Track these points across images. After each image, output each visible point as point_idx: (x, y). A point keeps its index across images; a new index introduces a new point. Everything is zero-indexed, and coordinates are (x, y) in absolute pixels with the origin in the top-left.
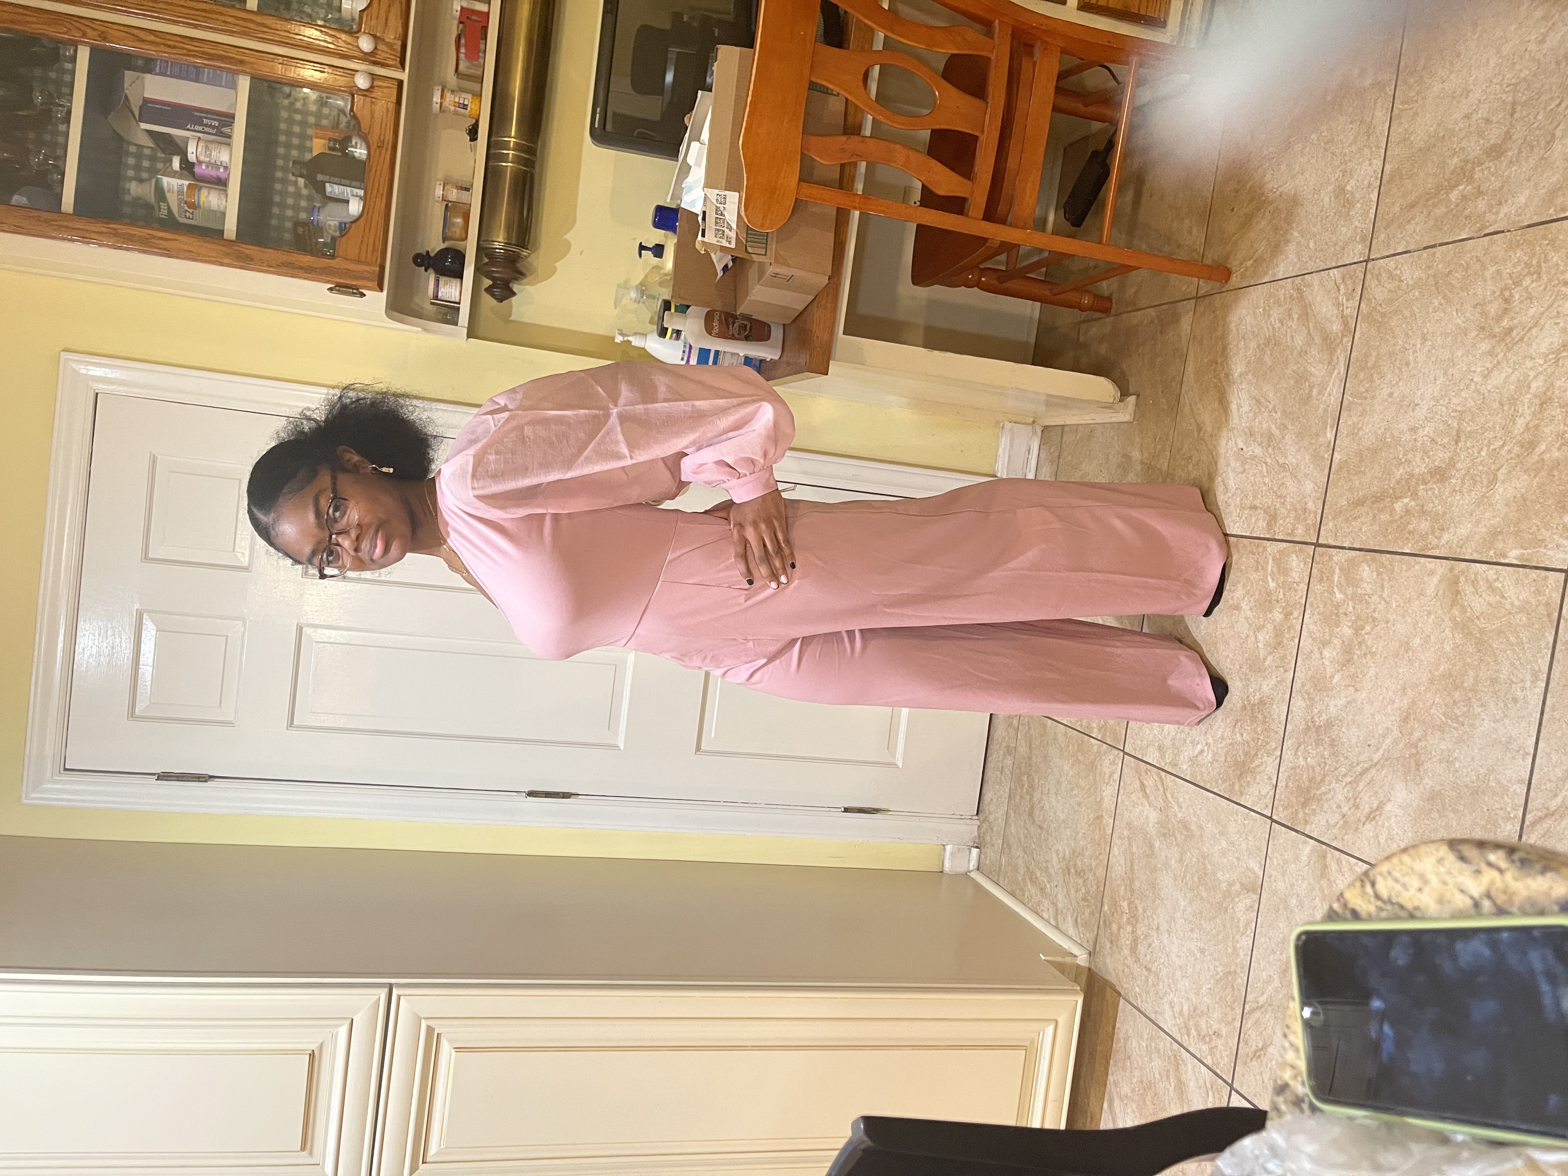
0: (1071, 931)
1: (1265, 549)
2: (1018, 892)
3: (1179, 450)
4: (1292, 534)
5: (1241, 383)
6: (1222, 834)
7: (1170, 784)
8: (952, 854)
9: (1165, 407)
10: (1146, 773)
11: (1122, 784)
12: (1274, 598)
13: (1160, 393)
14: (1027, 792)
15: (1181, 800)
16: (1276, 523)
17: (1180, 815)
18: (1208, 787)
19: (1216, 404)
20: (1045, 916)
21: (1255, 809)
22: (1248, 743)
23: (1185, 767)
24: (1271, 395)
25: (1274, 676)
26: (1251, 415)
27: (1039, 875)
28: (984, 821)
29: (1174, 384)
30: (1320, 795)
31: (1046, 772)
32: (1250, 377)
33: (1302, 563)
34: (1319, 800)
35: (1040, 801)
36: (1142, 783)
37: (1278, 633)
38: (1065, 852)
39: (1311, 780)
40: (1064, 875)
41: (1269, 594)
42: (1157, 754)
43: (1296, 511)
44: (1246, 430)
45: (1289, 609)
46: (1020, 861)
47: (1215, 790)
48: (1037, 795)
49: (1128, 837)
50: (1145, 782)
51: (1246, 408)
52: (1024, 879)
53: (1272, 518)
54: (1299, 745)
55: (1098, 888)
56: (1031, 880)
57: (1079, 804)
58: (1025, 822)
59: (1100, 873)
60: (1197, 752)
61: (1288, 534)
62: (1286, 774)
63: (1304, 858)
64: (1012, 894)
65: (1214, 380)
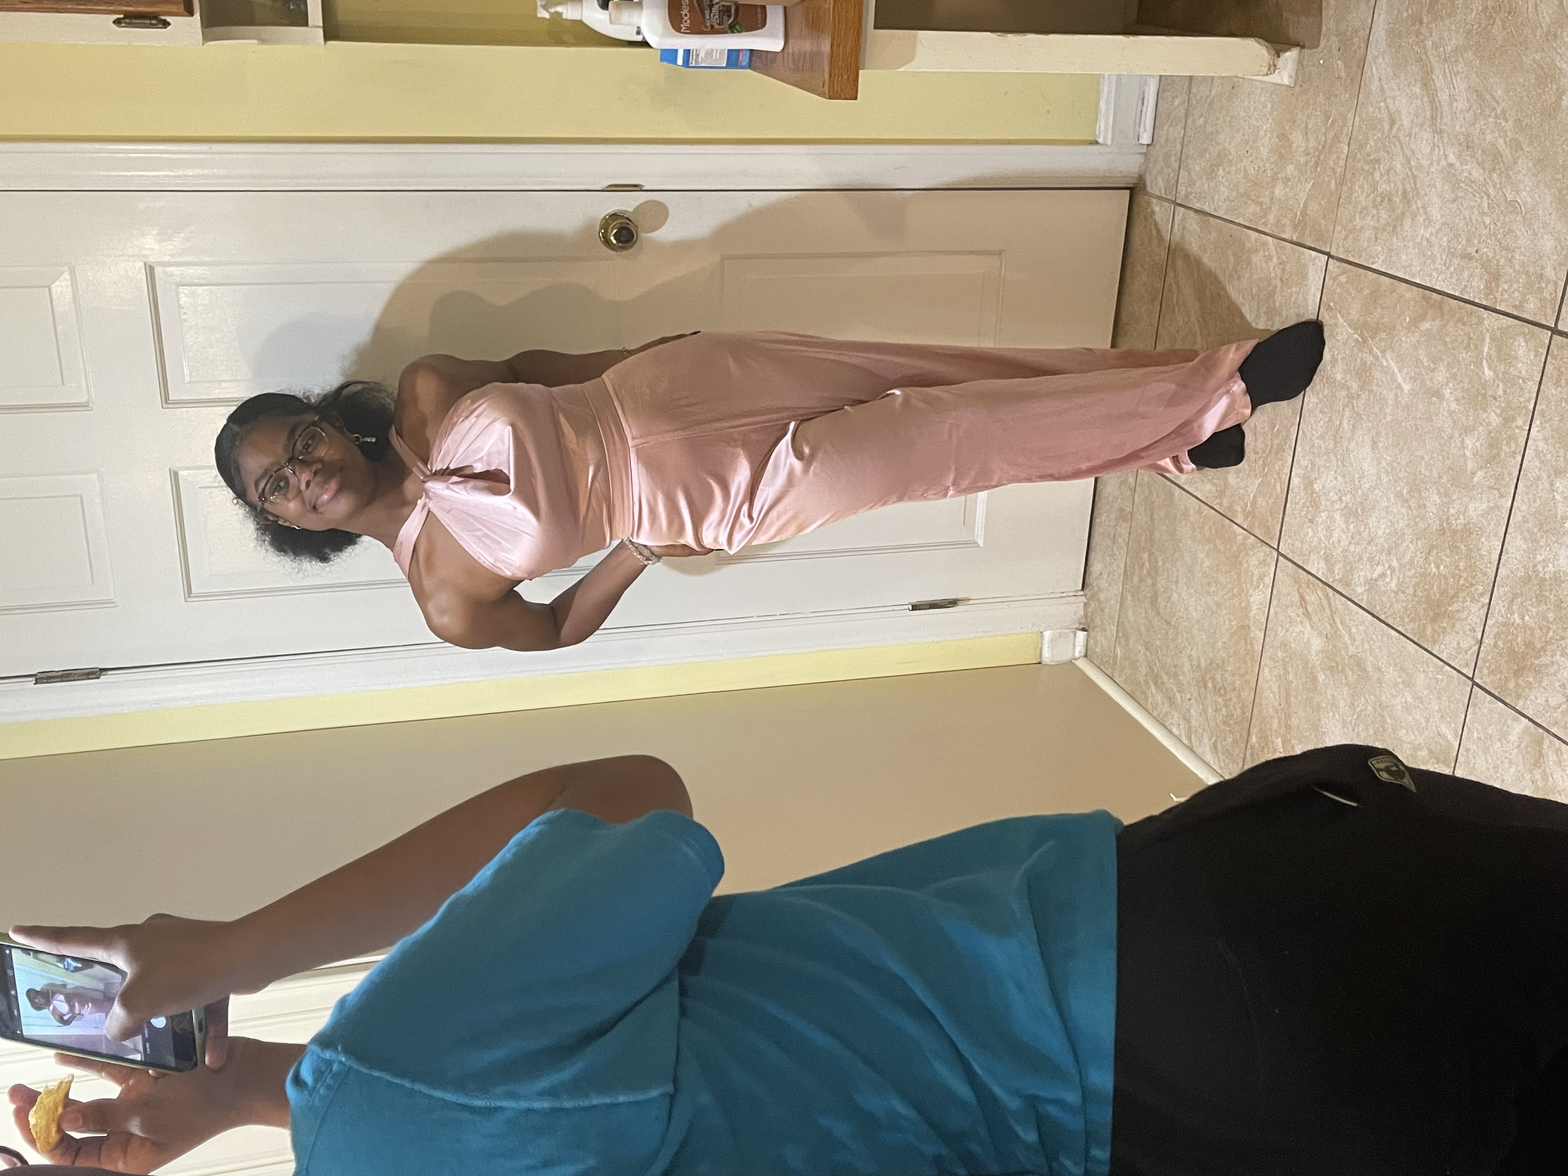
0: (1209, 757)
1: (1481, 321)
2: (1138, 694)
3: (1362, 146)
4: (1520, 307)
5: (1456, 61)
6: (1408, 684)
7: (1340, 607)
8: (1052, 641)
9: (1343, 74)
10: (1308, 587)
11: (1275, 592)
12: (1490, 393)
13: (1335, 51)
14: (1149, 574)
15: (1354, 630)
16: (1497, 286)
17: (1352, 649)
18: (1390, 622)
19: (1417, 90)
20: (1175, 730)
21: (1452, 664)
22: (1446, 578)
23: (1360, 590)
24: (1499, 93)
25: (1485, 500)
26: (1469, 116)
27: (1165, 678)
28: (1092, 597)
29: (1356, 40)
30: (1540, 666)
31: (1173, 555)
32: (1470, 55)
33: (1532, 353)
34: (1538, 672)
35: (1167, 589)
36: (1302, 597)
37: (1493, 444)
38: (1199, 659)
39: (1529, 644)
40: (1199, 687)
41: (1484, 386)
42: (1322, 564)
43: (1527, 274)
44: (1461, 137)
45: (1511, 412)
46: (1141, 657)
47: (1400, 629)
48: (1161, 582)
49: (1284, 660)
50: (1307, 598)
51: (1461, 105)
52: (1146, 682)
53: (1494, 278)
54: (1515, 596)
55: (1243, 713)
56: (1156, 683)
57: (1218, 605)
58: (1147, 612)
59: (1248, 695)
60: (1375, 575)
61: (1514, 306)
62: (1496, 630)
63: (1513, 737)
64: (1131, 696)
65: (1417, 49)
